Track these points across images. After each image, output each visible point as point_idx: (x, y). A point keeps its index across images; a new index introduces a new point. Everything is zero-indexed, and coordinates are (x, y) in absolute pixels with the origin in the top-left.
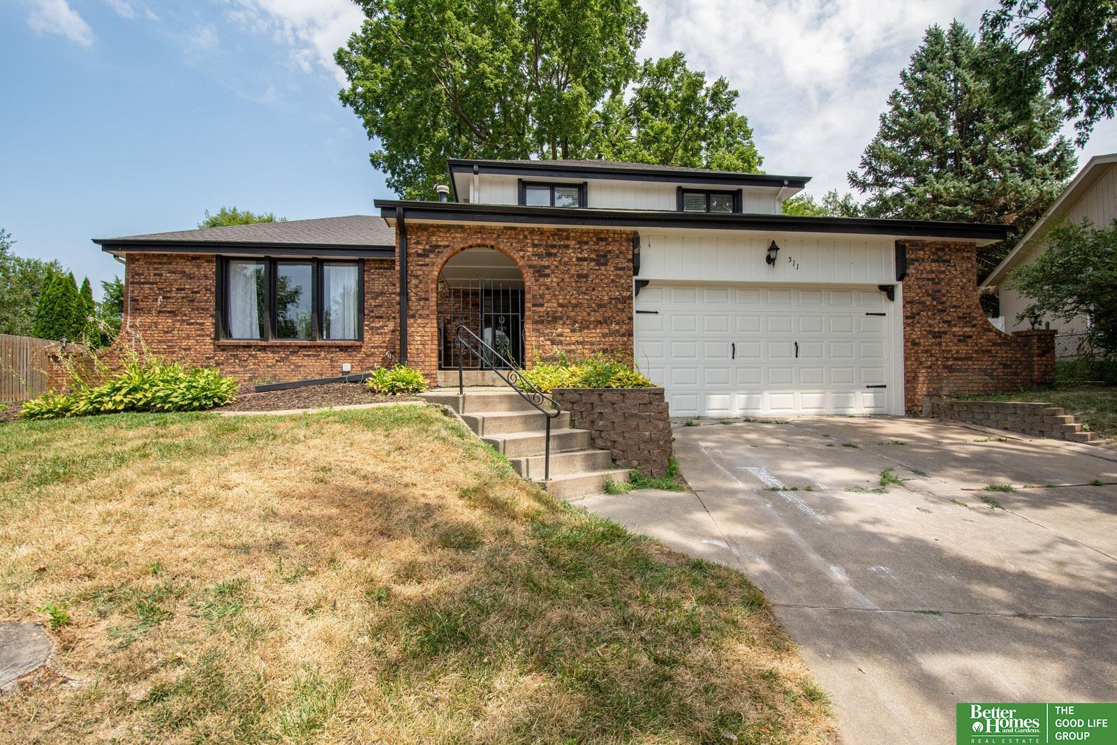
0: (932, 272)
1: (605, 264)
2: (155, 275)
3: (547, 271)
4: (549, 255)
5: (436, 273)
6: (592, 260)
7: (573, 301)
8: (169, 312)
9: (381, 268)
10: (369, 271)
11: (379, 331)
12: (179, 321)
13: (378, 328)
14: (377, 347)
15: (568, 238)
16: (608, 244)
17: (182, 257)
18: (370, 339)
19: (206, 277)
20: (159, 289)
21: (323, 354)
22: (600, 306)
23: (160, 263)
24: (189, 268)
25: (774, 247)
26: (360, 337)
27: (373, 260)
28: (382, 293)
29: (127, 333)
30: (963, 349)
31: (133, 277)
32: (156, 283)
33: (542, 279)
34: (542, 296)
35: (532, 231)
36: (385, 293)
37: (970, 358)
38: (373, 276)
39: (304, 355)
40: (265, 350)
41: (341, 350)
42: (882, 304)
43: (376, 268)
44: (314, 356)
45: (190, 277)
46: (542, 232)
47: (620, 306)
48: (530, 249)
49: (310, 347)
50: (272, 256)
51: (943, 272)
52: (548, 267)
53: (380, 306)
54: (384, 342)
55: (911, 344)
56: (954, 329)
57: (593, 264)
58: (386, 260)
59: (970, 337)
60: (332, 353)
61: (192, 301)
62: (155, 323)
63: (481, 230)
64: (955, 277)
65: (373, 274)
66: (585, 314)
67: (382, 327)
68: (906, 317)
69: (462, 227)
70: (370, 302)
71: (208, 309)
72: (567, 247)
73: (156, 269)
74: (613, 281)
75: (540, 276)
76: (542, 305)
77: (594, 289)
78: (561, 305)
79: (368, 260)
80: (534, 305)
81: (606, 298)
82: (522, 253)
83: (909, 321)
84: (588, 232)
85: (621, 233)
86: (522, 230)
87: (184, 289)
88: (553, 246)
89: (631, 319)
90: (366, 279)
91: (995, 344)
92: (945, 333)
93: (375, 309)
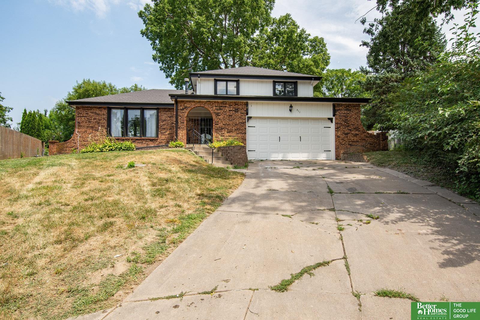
0: (345, 113)
1: (238, 112)
2: (86, 114)
3: (220, 114)
4: (220, 109)
5: (186, 115)
6: (233, 111)
7: (228, 123)
8: (91, 127)
9: (165, 111)
10: (160, 112)
11: (164, 134)
12: (94, 130)
13: (163, 133)
14: (163, 140)
15: (226, 104)
16: (239, 106)
17: (95, 107)
18: (161, 137)
19: (104, 115)
20: (87, 119)
21: (144, 142)
22: (236, 125)
23: (88, 110)
24: (98, 111)
25: (291, 106)
26: (157, 136)
27: (162, 108)
28: (165, 120)
29: (76, 134)
30: (355, 139)
31: (78, 114)
32: (86, 117)
33: (218, 117)
34: (218, 122)
35: (215, 102)
37: (358, 142)
39: (138, 143)
40: (124, 141)
41: (150, 141)
42: (329, 124)
43: (163, 111)
44: (141, 143)
45: (98, 114)
46: (218, 102)
47: (242, 125)
48: (214, 108)
49: (140, 139)
50: (127, 107)
51: (349, 114)
52: (220, 113)
54: (166, 138)
55: (337, 137)
56: (352, 132)
57: (234, 112)
58: (167, 108)
59: (358, 135)
60: (147, 142)
61: (99, 123)
62: (86, 131)
63: (200, 102)
64: (353, 115)
65: (162, 113)
66: (231, 127)
67: (165, 133)
68: (336, 128)
69: (194, 101)
70: (161, 123)
71: (104, 126)
72: (226, 107)
73: (86, 112)
74: (240, 117)
75: (217, 116)
76: (218, 125)
77: (234, 120)
78: (224, 125)
79: (160, 108)
80: (215, 125)
81: (238, 122)
82: (212, 109)
83: (337, 130)
84: (232, 102)
85: (242, 102)
86: (212, 102)
87: (96, 119)
88: (222, 107)
89: (245, 129)
90: (159, 115)
91: (367, 137)
92: (349, 133)
93: (163, 126)
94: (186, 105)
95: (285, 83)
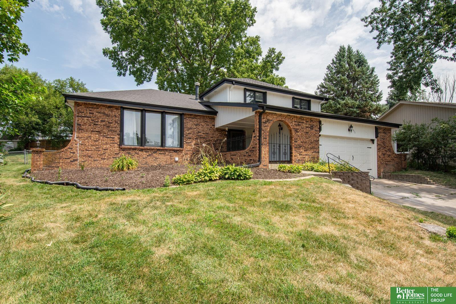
0: (383, 136)
1: (313, 129)
2: (90, 113)
3: (298, 131)
4: (299, 125)
5: (269, 129)
6: (309, 127)
7: (305, 141)
8: (97, 131)
9: (190, 118)
10: (186, 119)
11: (190, 144)
12: (102, 136)
13: (189, 143)
14: (189, 151)
15: (303, 120)
16: (313, 123)
17: (104, 106)
18: (186, 147)
19: (115, 116)
20: (92, 120)
21: (167, 153)
22: (311, 143)
23: (92, 108)
24: (107, 111)
25: (351, 127)
26: (181, 145)
27: (187, 114)
28: (191, 128)
29: (75, 140)
30: (389, 159)
31: (78, 113)
32: (91, 117)
33: (297, 133)
34: (297, 139)
35: (294, 117)
36: (192, 128)
37: (390, 162)
38: (188, 121)
39: (159, 154)
40: (142, 151)
41: (174, 152)
42: (370, 145)
43: (189, 118)
44: (163, 154)
45: (108, 116)
46: (297, 117)
47: (316, 143)
48: (294, 123)
49: (162, 150)
50: (145, 109)
51: (385, 136)
52: (298, 129)
53: (190, 134)
54: (191, 149)
55: (379, 157)
56: (387, 153)
57: (310, 129)
58: (193, 115)
59: (390, 155)
60: (171, 153)
61: (109, 127)
62: (90, 136)
63: (281, 115)
64: (387, 138)
65: (187, 120)
66: (308, 145)
67: (191, 142)
68: (378, 149)
69: (276, 114)
70: (186, 132)
71: (116, 131)
72: (303, 123)
73: (91, 110)
74: (314, 135)
75: (296, 132)
76: (297, 142)
77: (310, 137)
78: (301, 142)
79: (186, 114)
80: (295, 142)
81: (313, 140)
82: (292, 124)
83: (379, 150)
84: (308, 118)
85: (316, 119)
86: (292, 116)
87: (104, 121)
88: (300, 122)
89: (319, 147)
90: (185, 122)
91: (395, 157)
92: (385, 154)
93: (188, 135)
94: (268, 117)
95: (301, 100)
